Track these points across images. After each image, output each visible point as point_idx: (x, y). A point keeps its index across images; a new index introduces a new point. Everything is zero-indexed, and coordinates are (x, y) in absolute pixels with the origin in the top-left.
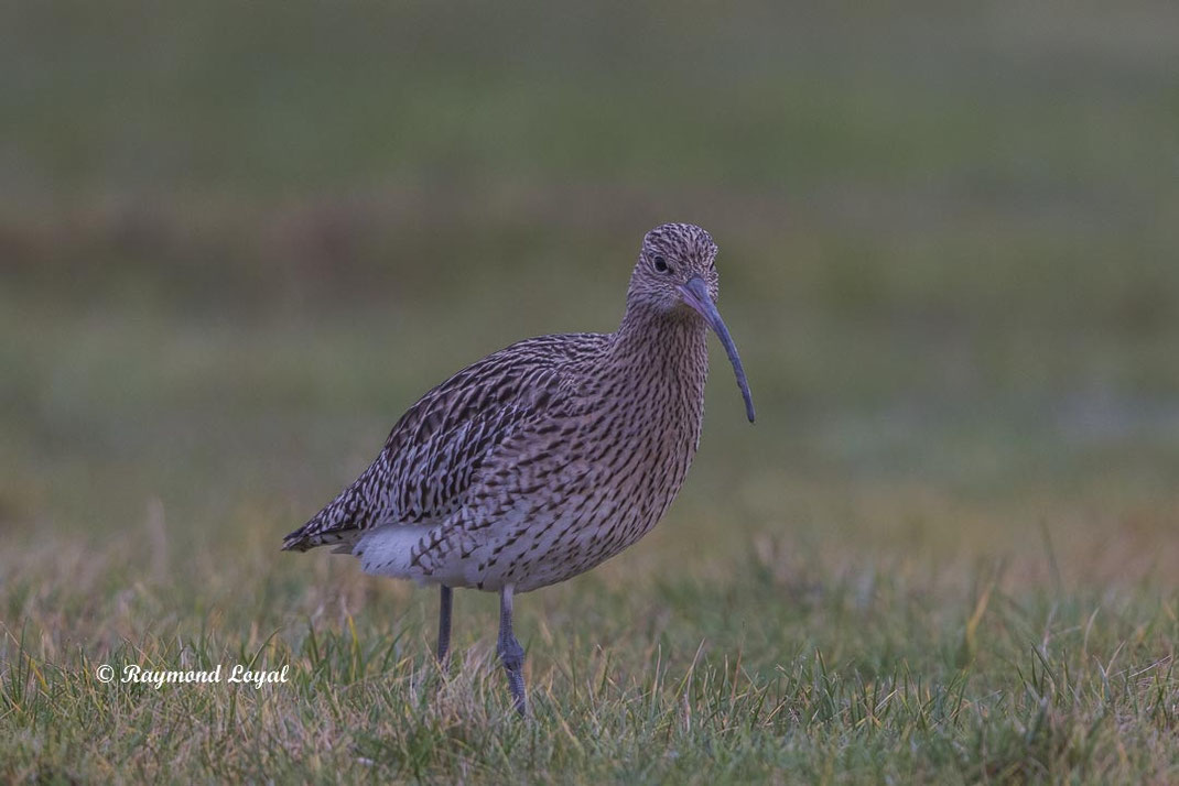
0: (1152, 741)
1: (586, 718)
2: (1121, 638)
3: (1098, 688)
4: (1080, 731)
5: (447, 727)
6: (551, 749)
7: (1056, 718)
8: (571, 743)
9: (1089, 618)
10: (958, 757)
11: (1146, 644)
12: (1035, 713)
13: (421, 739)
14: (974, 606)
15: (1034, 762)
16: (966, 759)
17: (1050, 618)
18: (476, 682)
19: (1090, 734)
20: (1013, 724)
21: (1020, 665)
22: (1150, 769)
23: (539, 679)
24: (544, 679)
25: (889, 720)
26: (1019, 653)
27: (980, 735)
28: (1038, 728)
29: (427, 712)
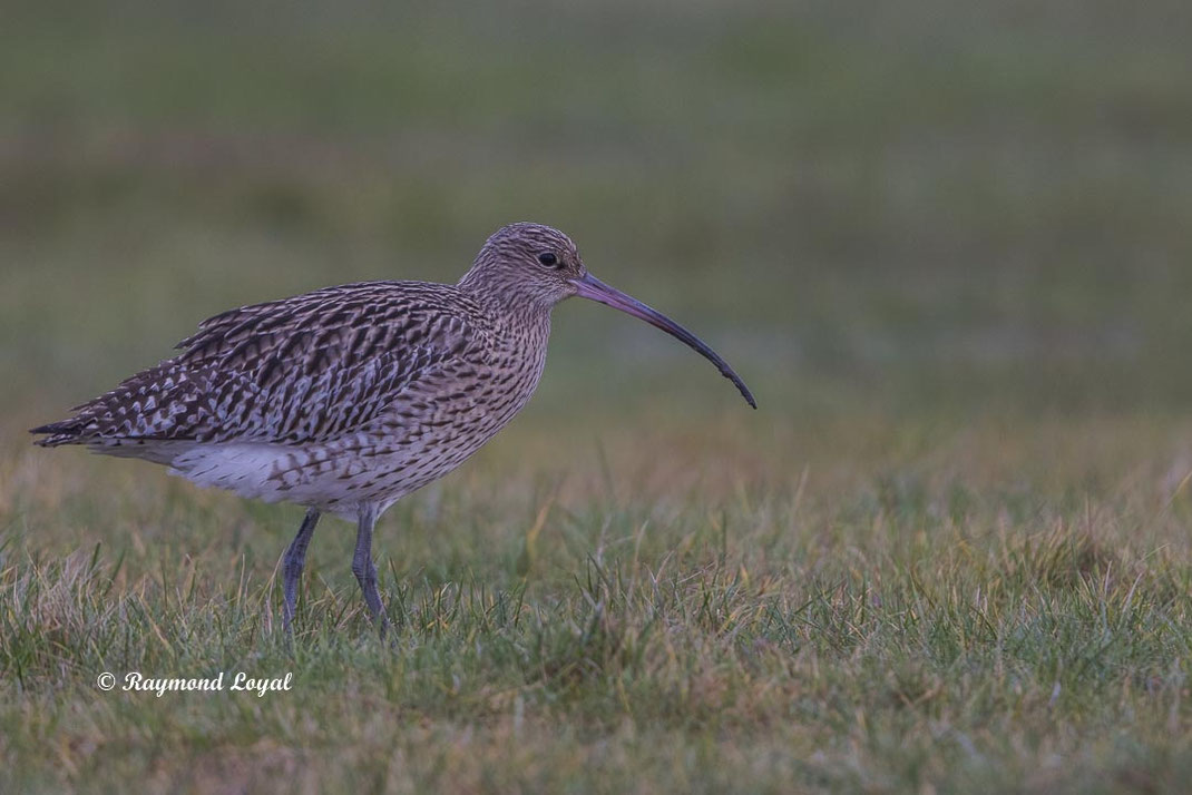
0: (698, 643)
1: (176, 622)
2: (670, 548)
3: (649, 594)
4: (632, 634)
5: (47, 630)
6: (144, 651)
7: (610, 622)
8: (162, 645)
9: (639, 530)
10: (519, 657)
11: (692, 552)
12: (590, 617)
13: (23, 641)
14: (534, 517)
15: (589, 662)
16: (527, 659)
17: (603, 532)
18: (75, 589)
19: (642, 636)
20: (570, 628)
21: (578, 574)
22: (696, 668)
23: (133, 586)
24: (137, 587)
25: (456, 623)
26: (576, 561)
27: (540, 637)
28: (593, 630)
29: (28, 617)
